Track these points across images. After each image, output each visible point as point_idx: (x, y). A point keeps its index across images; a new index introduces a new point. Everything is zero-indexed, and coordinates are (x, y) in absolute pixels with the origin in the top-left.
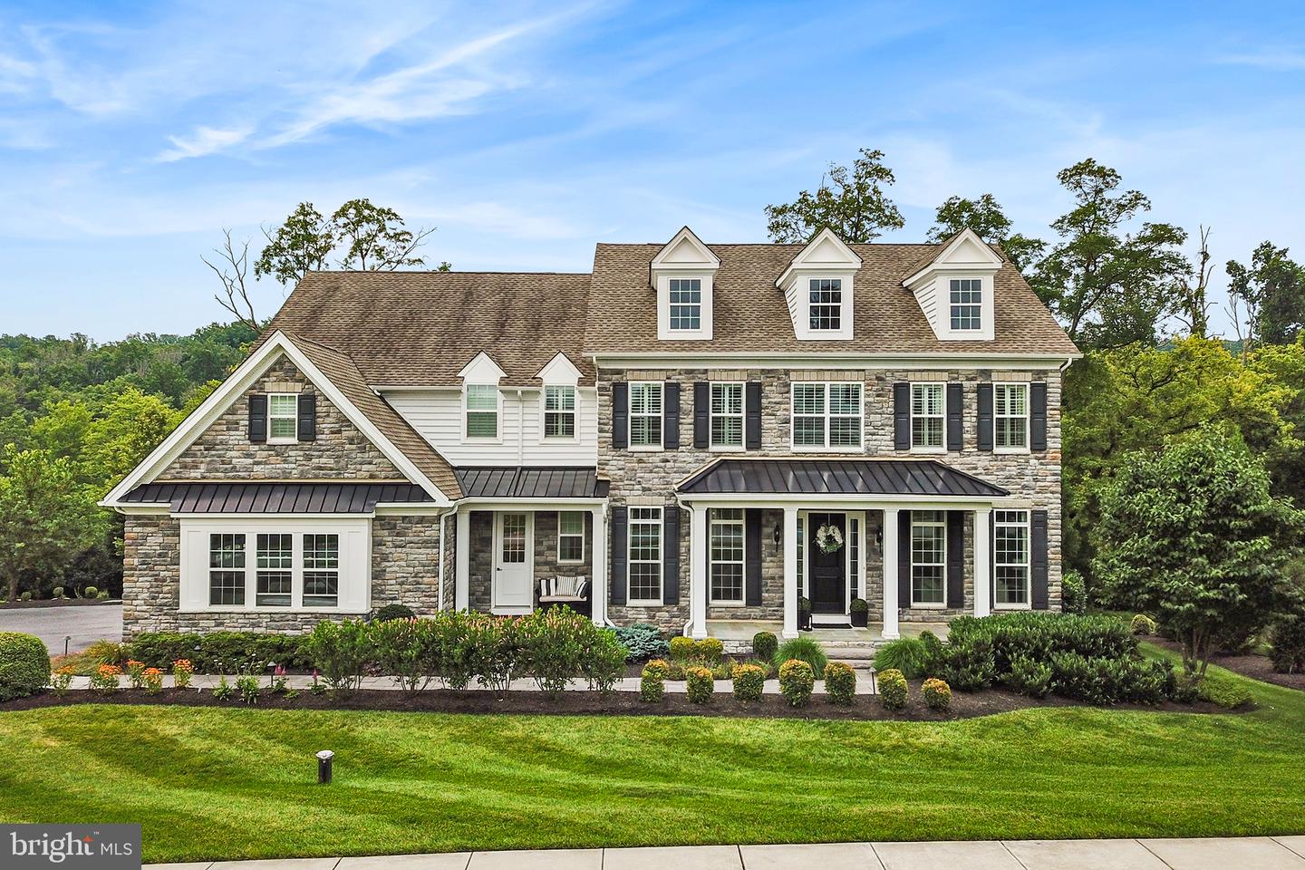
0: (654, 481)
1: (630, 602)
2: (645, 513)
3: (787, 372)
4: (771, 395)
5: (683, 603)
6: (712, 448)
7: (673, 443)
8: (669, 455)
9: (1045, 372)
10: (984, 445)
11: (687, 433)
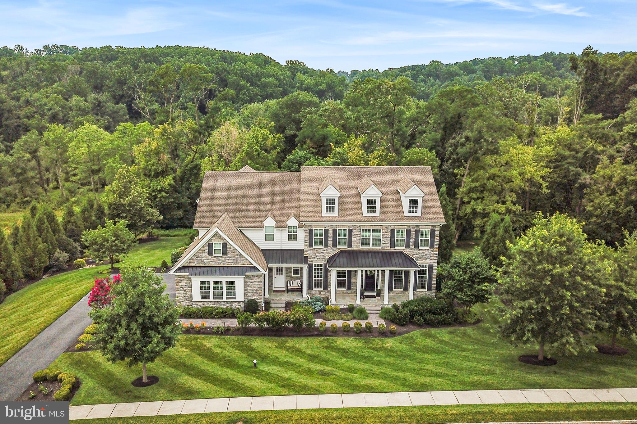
0: (321, 257)
1: (314, 289)
2: (318, 265)
3: (360, 226)
4: (355, 232)
5: (329, 289)
6: (338, 247)
7: (326, 246)
8: (325, 249)
9: (435, 226)
10: (416, 246)
11: (330, 243)
